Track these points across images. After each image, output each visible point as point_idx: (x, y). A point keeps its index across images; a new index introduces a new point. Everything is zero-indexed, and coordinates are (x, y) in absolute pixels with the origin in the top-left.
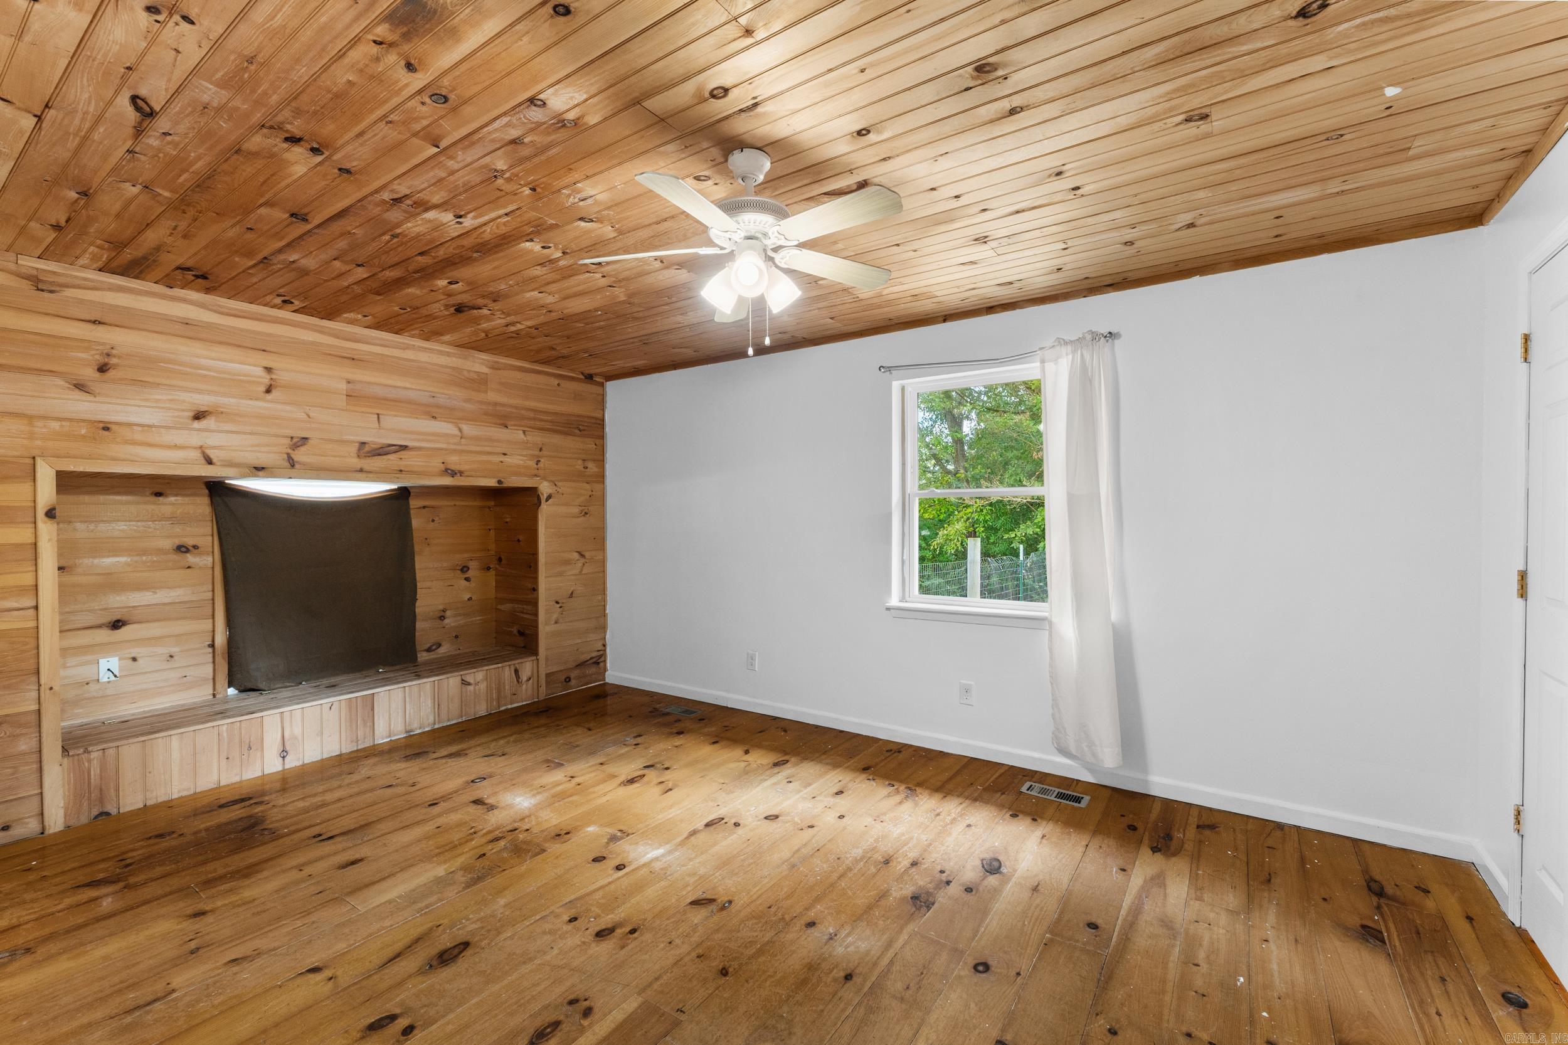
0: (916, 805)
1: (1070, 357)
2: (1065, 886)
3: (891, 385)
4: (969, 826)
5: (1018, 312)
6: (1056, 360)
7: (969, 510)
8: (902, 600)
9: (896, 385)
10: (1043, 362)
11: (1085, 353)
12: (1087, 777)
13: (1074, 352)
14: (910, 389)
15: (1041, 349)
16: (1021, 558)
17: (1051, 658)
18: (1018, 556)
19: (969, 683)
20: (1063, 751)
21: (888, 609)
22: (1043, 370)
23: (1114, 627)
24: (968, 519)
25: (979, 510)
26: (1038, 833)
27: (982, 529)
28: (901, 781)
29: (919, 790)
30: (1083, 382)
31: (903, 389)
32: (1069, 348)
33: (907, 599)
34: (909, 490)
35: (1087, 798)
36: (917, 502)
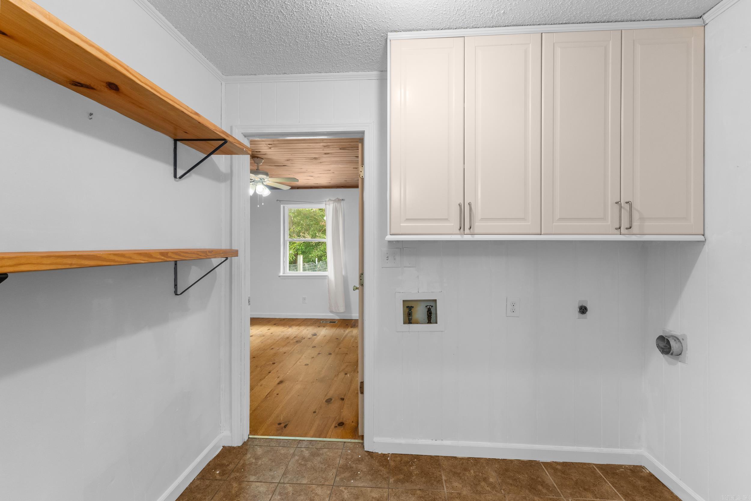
0: (292, 329)
1: (333, 204)
2: (332, 335)
3: (280, 206)
4: (308, 330)
5: (319, 189)
6: (329, 205)
7: (295, 245)
8: (284, 273)
9: (282, 206)
10: (326, 205)
11: (336, 204)
12: (337, 318)
13: (334, 203)
14: (286, 207)
15: (325, 201)
16: (317, 263)
17: (328, 286)
18: (315, 263)
19: (305, 296)
20: (331, 312)
21: (280, 276)
22: (326, 207)
23: (343, 276)
24: (295, 248)
25: (299, 245)
26: (325, 329)
27: (301, 252)
28: (287, 325)
29: (292, 326)
30: (336, 211)
31: (284, 207)
32: (332, 202)
33: (285, 273)
34: (286, 239)
35: (337, 322)
36: (288, 244)
